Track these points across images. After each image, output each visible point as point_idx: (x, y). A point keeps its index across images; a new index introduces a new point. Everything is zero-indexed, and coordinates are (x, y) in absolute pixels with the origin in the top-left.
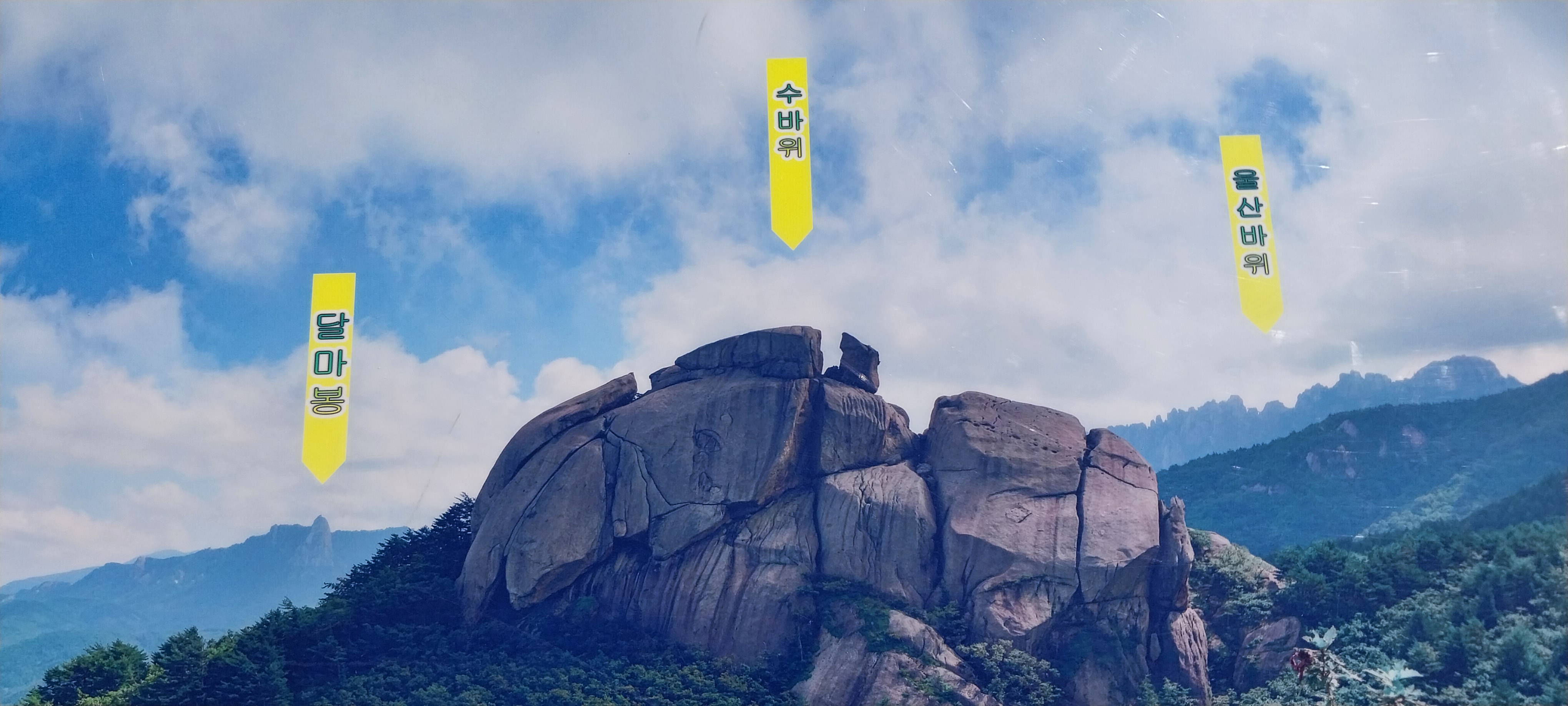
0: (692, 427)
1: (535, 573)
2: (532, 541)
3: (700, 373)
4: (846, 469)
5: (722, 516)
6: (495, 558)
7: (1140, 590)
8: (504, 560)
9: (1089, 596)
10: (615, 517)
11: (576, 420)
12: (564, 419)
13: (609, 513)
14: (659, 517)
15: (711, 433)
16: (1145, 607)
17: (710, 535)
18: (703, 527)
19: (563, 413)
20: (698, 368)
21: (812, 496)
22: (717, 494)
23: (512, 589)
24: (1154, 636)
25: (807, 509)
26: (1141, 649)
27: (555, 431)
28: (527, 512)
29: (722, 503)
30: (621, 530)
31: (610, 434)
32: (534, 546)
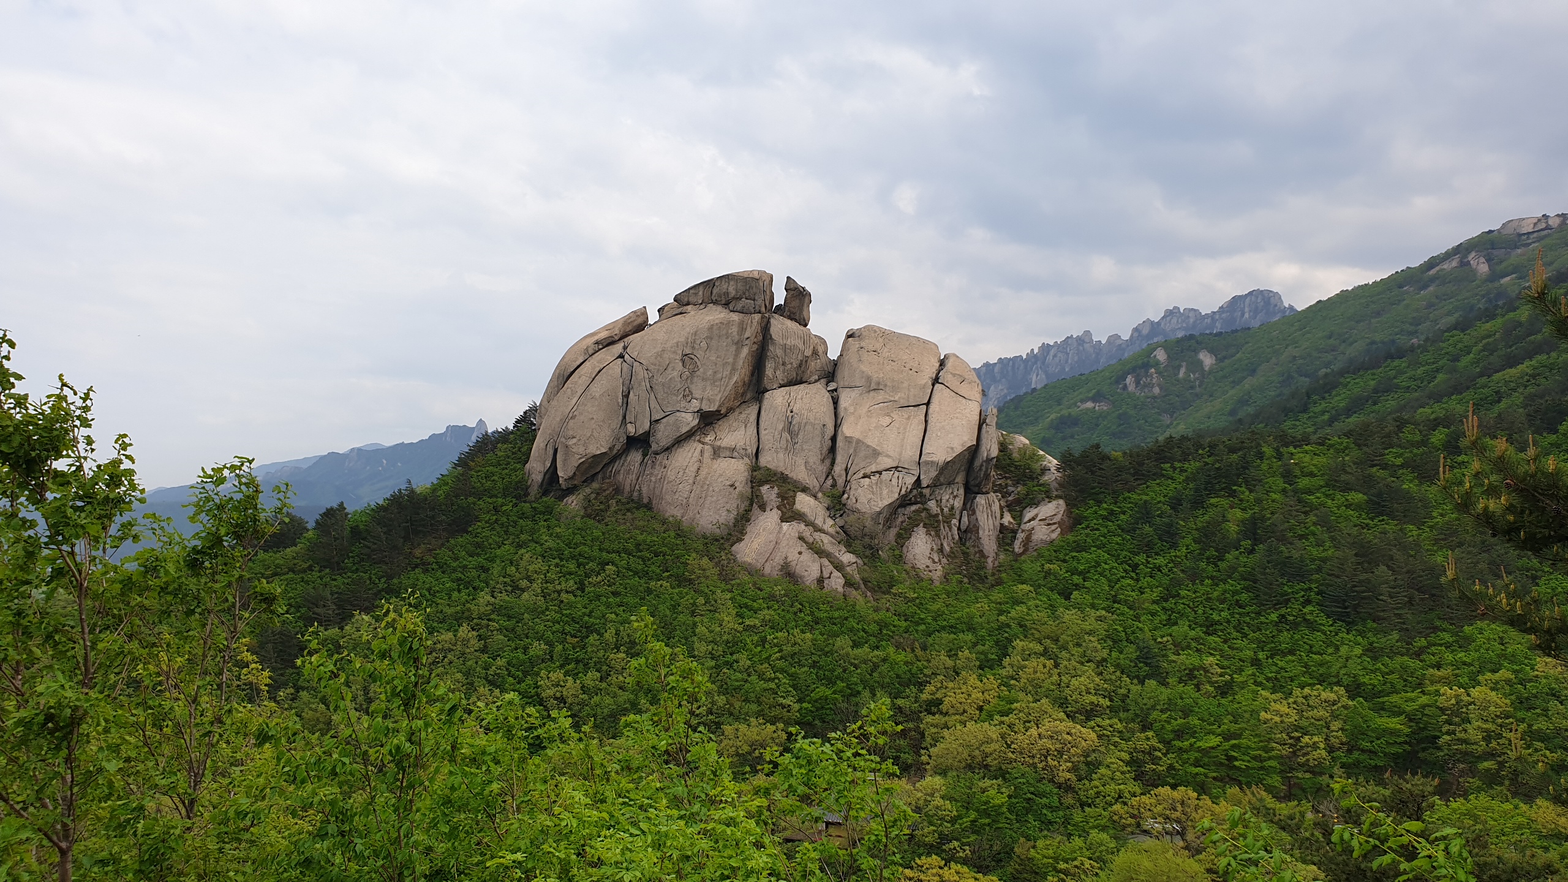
0: (680, 352)
1: (575, 461)
2: (574, 437)
3: (689, 307)
4: (781, 386)
5: (697, 421)
6: (551, 452)
7: (960, 478)
8: (556, 451)
9: (924, 484)
10: (628, 420)
11: (605, 344)
12: (597, 343)
13: (624, 417)
14: (657, 421)
15: (693, 357)
16: (962, 491)
17: (689, 435)
18: (684, 430)
19: (596, 338)
20: (688, 304)
21: (758, 405)
22: (695, 405)
23: (560, 473)
24: (965, 512)
25: (753, 417)
26: (955, 521)
27: (591, 352)
28: (571, 415)
29: (698, 412)
30: (631, 429)
31: (626, 356)
32: (574, 440)
